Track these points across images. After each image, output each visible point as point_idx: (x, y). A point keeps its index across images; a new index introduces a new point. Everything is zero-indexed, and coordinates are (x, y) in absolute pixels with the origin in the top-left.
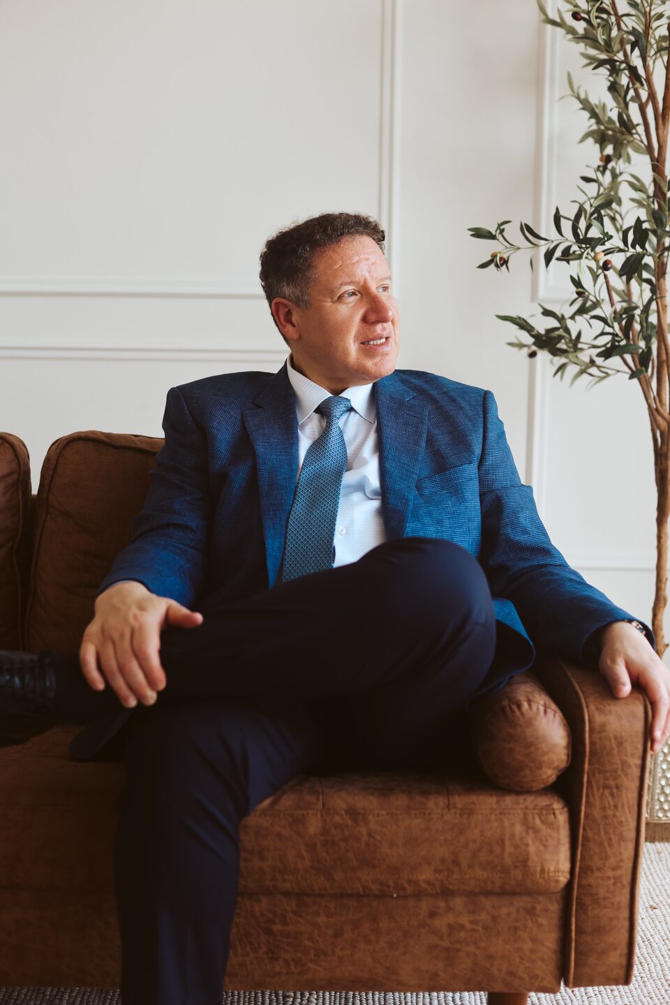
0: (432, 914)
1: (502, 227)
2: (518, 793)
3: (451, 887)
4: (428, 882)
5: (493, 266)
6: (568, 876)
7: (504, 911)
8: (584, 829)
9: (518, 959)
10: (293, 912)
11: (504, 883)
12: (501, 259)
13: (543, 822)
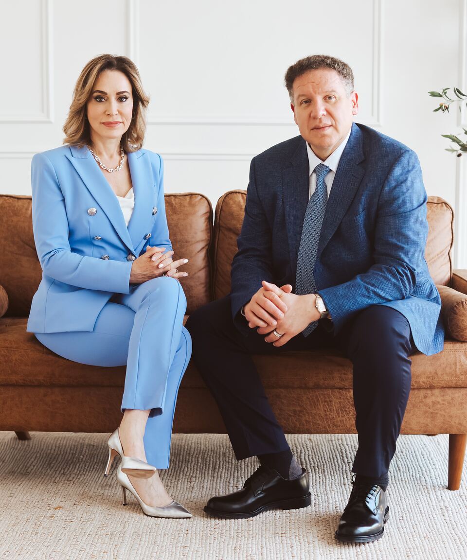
0: (425, 397)
1: (445, 91)
2: (462, 342)
3: (433, 384)
4: (424, 382)
5: (441, 110)
7: (456, 395)
9: (463, 417)
11: (456, 383)
12: (445, 106)
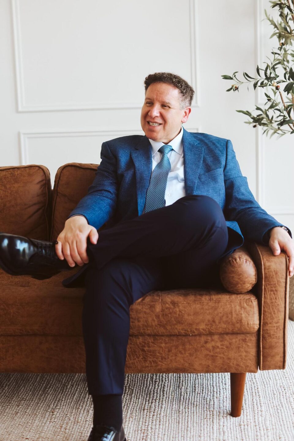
0: (206, 342)
1: (235, 74)
2: (238, 294)
3: (212, 331)
4: (203, 330)
5: (232, 90)
6: (258, 326)
7: (234, 340)
8: (264, 308)
9: (240, 360)
10: (152, 342)
11: (233, 329)
12: (235, 87)
13: (248, 305)
